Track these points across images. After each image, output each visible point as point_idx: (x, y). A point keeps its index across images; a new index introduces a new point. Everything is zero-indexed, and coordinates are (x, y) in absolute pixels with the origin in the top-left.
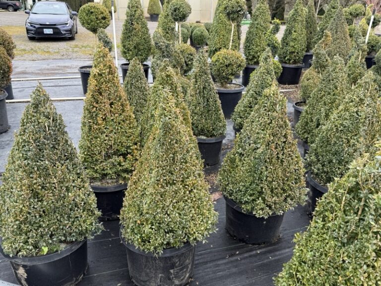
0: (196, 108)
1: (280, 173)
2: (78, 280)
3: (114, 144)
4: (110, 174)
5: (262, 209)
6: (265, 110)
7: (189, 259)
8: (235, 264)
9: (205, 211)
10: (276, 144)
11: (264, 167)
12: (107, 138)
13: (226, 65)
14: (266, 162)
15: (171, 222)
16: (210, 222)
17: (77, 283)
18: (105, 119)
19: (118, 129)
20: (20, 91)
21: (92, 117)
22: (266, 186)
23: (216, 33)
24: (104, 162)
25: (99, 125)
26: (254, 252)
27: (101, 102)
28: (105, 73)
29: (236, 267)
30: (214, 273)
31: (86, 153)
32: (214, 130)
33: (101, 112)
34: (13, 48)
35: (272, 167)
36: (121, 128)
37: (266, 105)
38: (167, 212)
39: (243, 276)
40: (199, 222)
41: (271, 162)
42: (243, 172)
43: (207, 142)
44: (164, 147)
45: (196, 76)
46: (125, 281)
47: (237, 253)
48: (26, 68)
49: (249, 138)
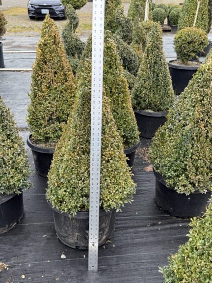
0: (145, 82)
1: (207, 152)
2: (11, 227)
3: (56, 111)
4: (51, 137)
5: (184, 186)
6: (199, 86)
7: (105, 224)
8: (154, 233)
9: (121, 181)
10: (207, 121)
11: (189, 145)
12: (50, 105)
13: (188, 42)
14: (193, 139)
15: (85, 187)
16: (125, 193)
17: (10, 229)
18: (49, 87)
19: (60, 97)
20: (11, 62)
21: (36, 85)
22: (191, 164)
23: (186, 11)
24: (47, 126)
25: (43, 92)
26: (176, 225)
27: (45, 71)
28: (50, 43)
29: (155, 236)
30: (133, 239)
31: (31, 117)
32: (161, 104)
33: (45, 81)
34: (5, 24)
35: (198, 146)
36: (62, 96)
37: (199, 80)
38: (81, 178)
39: (159, 246)
40: (114, 191)
41: (198, 141)
42: (170, 148)
43: (153, 116)
44: (83, 117)
45: (148, 51)
46: (51, 234)
47: (160, 223)
48: (22, 43)
49: (179, 114)
